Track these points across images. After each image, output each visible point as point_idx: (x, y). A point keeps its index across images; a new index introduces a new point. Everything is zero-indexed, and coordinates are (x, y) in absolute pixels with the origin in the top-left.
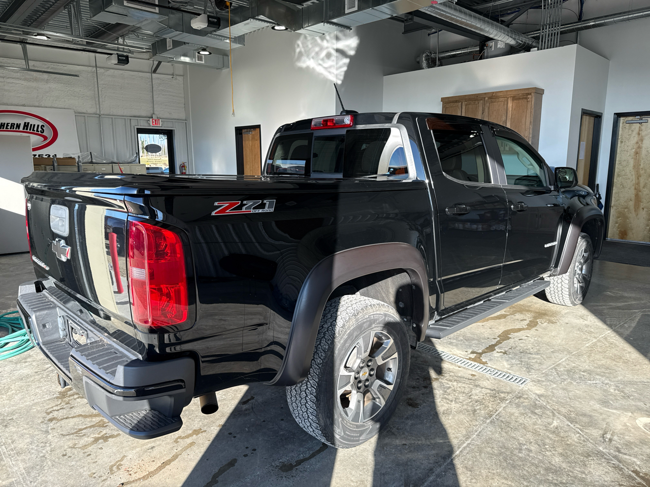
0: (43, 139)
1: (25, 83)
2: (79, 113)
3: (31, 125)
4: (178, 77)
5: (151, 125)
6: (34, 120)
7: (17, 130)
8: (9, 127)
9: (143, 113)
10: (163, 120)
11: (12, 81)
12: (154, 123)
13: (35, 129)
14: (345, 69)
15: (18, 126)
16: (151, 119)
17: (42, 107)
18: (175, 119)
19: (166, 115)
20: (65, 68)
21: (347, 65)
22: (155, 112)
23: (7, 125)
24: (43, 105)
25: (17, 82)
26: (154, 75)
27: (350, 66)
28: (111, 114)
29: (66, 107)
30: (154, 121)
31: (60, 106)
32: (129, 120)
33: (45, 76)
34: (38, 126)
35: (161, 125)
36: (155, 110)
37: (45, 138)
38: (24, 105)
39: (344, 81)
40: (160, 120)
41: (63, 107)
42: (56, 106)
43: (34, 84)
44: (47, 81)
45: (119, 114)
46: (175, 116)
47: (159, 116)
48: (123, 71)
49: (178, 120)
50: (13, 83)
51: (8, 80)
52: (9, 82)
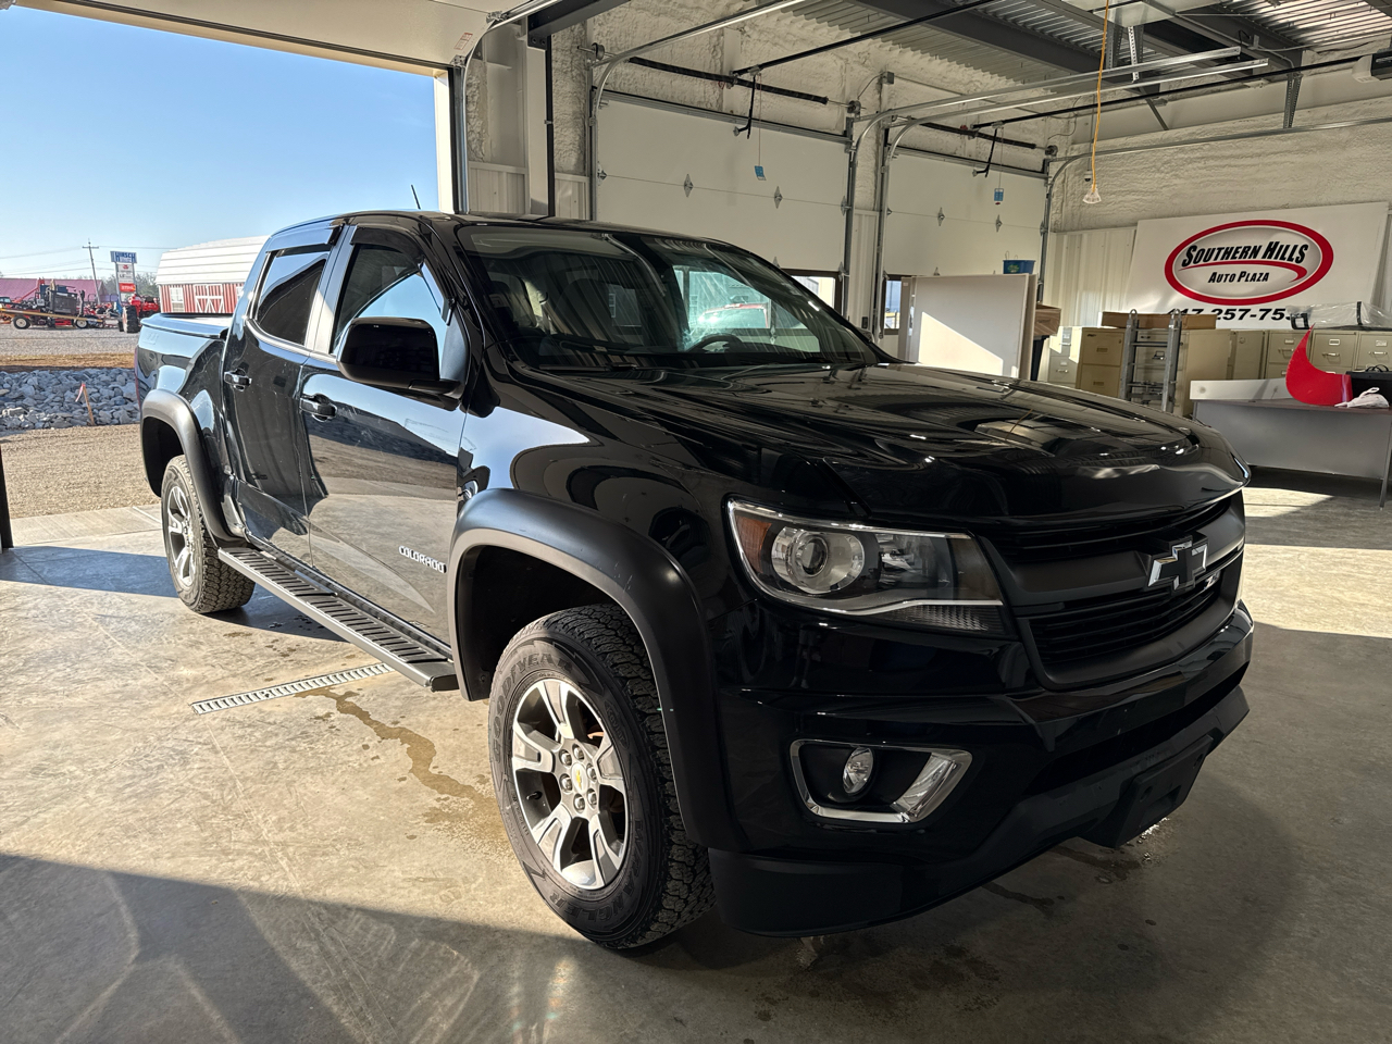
0: (1296, 275)
1: (1299, 159)
3: (1282, 246)
6: (1291, 235)
7: (1252, 259)
8: (1238, 255)
11: (1274, 158)
13: (1287, 256)
15: (1256, 251)
17: (1321, 205)
23: (1236, 252)
24: (1323, 202)
25: (1285, 159)
29: (1375, 198)
31: (1361, 198)
33: (1346, 135)
34: (1295, 247)
37: (1301, 272)
38: (1285, 207)
41: (1368, 199)
42: (1353, 198)
43: (1316, 159)
50: (1274, 163)
51: (1266, 160)
52: (1269, 164)
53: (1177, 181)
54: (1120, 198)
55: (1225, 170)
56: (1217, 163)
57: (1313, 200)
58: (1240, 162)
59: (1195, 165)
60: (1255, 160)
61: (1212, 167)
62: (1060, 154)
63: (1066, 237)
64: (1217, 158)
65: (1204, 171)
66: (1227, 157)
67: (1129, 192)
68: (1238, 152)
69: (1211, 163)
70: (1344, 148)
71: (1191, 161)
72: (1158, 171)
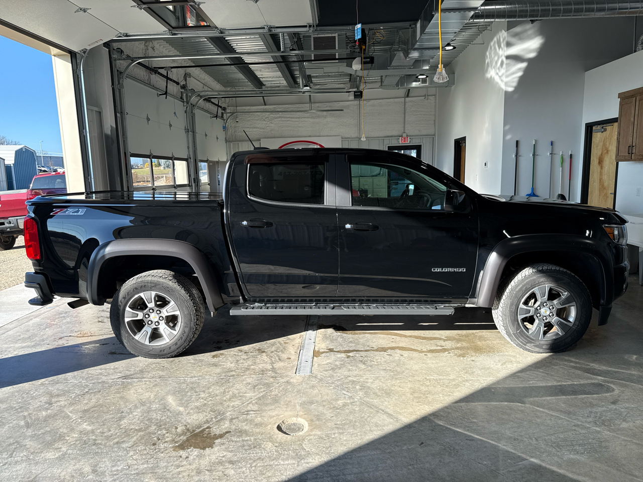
1: (312, 120)
2: (346, 138)
4: (430, 97)
5: (400, 142)
9: (396, 133)
10: (411, 137)
12: (403, 141)
14: (520, 74)
16: (401, 138)
18: (424, 135)
19: (417, 133)
20: (338, 105)
21: (523, 70)
22: (406, 131)
24: (322, 135)
25: (307, 120)
26: (407, 99)
27: (526, 71)
28: (369, 136)
30: (403, 139)
32: (382, 141)
33: (325, 113)
35: (409, 142)
36: (406, 129)
38: (310, 136)
39: (517, 88)
40: (409, 138)
41: (335, 134)
42: (330, 134)
43: (317, 120)
44: (325, 117)
45: (375, 136)
46: (424, 133)
47: (409, 134)
48: (381, 100)
49: (426, 135)
51: (302, 120)
52: (302, 121)
53: (272, 125)
54: (251, 130)
55: (288, 122)
56: (285, 119)
57: (318, 134)
58: (293, 120)
59: (278, 119)
60: (297, 120)
61: (284, 121)
62: (228, 111)
63: (232, 144)
64: (285, 117)
65: (281, 122)
66: (288, 118)
67: (254, 128)
68: (292, 116)
69: (283, 119)
70: (325, 118)
71: (276, 118)
72: (264, 120)
